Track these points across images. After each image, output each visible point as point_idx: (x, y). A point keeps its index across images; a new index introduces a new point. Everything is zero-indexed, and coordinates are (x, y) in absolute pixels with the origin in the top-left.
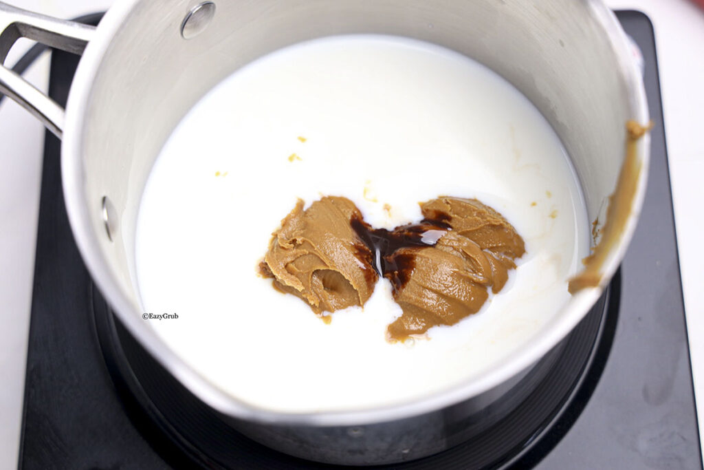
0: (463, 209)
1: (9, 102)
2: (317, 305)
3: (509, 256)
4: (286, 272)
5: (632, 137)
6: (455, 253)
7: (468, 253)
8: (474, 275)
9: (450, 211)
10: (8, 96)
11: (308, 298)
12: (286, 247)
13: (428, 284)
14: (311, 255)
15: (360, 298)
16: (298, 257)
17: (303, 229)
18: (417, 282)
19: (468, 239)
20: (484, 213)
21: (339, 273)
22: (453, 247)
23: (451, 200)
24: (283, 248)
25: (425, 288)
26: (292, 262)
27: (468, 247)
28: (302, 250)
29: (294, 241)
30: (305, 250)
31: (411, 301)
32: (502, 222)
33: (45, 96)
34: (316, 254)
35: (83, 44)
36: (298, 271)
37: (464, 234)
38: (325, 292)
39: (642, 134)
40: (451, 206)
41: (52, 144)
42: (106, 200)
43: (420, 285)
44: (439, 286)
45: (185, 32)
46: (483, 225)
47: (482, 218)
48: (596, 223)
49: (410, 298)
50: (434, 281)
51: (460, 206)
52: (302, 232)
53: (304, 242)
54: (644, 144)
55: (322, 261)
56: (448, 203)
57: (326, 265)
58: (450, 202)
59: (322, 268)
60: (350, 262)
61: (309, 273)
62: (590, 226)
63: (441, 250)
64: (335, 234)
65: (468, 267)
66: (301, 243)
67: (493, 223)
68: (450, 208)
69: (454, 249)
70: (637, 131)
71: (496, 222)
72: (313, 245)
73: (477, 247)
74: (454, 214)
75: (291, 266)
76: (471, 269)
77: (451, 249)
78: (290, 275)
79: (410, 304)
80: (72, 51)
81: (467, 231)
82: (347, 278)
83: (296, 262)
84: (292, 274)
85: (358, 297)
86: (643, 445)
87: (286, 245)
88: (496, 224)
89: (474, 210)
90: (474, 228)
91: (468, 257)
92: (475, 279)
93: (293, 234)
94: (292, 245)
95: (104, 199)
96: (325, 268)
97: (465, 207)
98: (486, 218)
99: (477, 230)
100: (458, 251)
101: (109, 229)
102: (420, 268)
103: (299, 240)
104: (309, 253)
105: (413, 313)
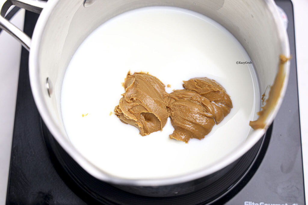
0: (202, 84)
1: (4, 32)
2: (142, 127)
3: (223, 104)
4: (129, 113)
5: (282, 62)
6: (198, 103)
7: (204, 104)
8: (206, 113)
9: (197, 85)
10: (4, 30)
11: (138, 124)
12: (129, 102)
13: (186, 118)
14: (140, 106)
15: (161, 124)
16: (134, 107)
17: (136, 94)
18: (181, 117)
19: (204, 97)
20: (211, 86)
21: (153, 114)
22: (197, 101)
23: (197, 80)
24: (128, 102)
25: (185, 120)
26: (131, 109)
27: (204, 101)
28: (136, 103)
29: (132, 99)
30: (137, 104)
31: (179, 125)
32: (219, 90)
33: (22, 31)
34: (143, 105)
35: (40, 10)
36: (134, 112)
37: (203, 95)
38: (146, 121)
39: (286, 61)
40: (197, 82)
41: (25, 53)
42: (49, 79)
43: (183, 118)
44: (191, 119)
45: (85, 4)
46: (210, 91)
47: (210, 88)
48: (264, 95)
49: (179, 124)
50: (189, 117)
51: (201, 82)
52: (135, 95)
53: (136, 99)
54: (287, 65)
55: (145, 108)
56: (196, 81)
57: (148, 111)
58: (197, 81)
59: (146, 112)
60: (158, 109)
61: (138, 113)
62: (261, 96)
63: (193, 103)
64: (151, 96)
65: (204, 110)
66: (135, 100)
67: (214, 90)
68: (196, 84)
69: (198, 102)
70: (284, 59)
71: (216, 89)
72: (141, 101)
73: (208, 100)
74: (198, 86)
75: (131, 110)
76: (205, 110)
77: (197, 102)
78: (131, 114)
79: (179, 127)
80: (35, 12)
81: (204, 94)
82: (156, 116)
83: (133, 108)
84: (132, 114)
85: (160, 124)
86: (280, 190)
87: (129, 101)
88: (215, 90)
89: (207, 84)
90: (206, 93)
91: (204, 106)
92: (207, 115)
93: (132, 96)
94: (132, 101)
95: (47, 79)
96: (147, 112)
97: (203, 83)
98: (211, 88)
99: (208, 93)
100: (200, 103)
101: (49, 92)
102: (183, 111)
103: (135, 99)
104: (140, 105)
105: (180, 131)
